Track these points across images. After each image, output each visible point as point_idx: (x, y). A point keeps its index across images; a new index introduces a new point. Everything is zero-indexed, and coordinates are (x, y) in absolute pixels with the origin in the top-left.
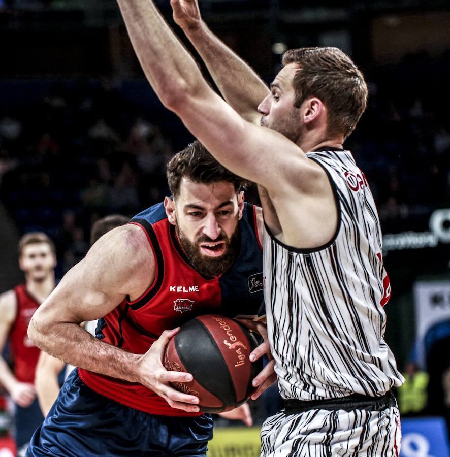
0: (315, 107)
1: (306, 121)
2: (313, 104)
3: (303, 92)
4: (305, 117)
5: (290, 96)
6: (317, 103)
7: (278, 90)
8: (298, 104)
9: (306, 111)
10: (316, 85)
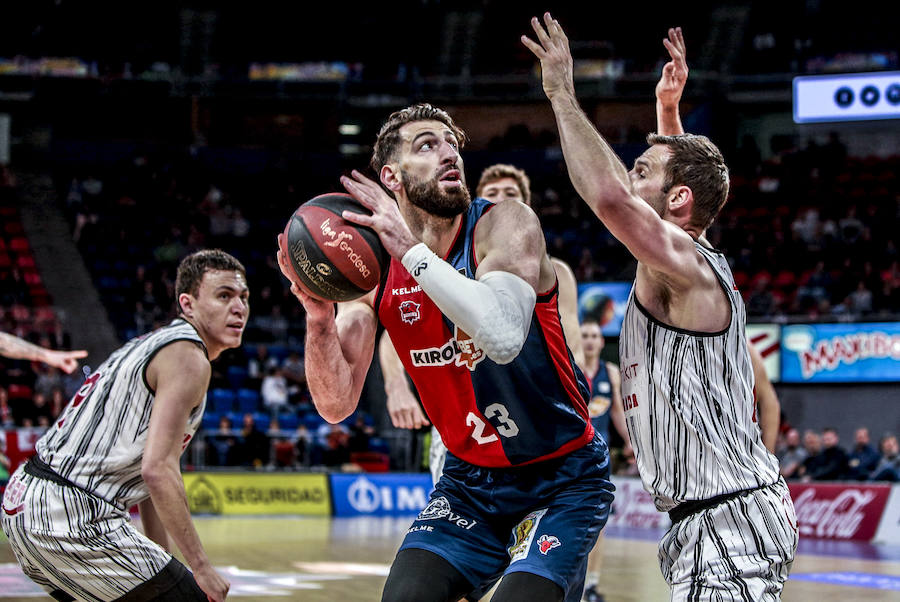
0: (684, 195)
1: (672, 208)
2: (682, 191)
3: (674, 178)
4: (671, 203)
5: (659, 180)
6: (687, 191)
7: (647, 169)
8: (666, 190)
9: (673, 197)
10: (689, 175)
